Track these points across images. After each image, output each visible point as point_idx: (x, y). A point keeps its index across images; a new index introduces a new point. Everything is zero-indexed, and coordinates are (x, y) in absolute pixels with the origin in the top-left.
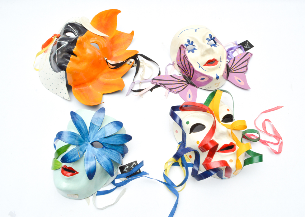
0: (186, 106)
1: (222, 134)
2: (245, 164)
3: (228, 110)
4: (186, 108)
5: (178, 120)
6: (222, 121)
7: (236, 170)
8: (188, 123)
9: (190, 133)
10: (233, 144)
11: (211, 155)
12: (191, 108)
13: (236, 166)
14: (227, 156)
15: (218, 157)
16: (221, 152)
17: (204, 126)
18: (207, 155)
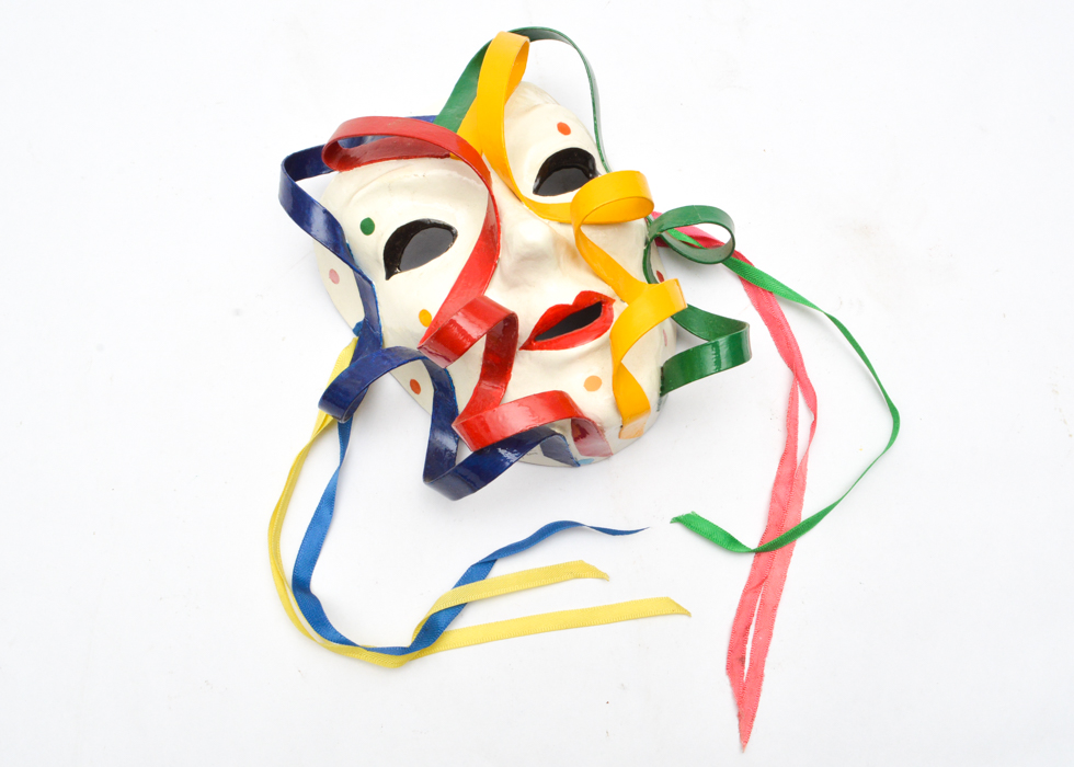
0: (357, 140)
1: (533, 259)
2: (665, 387)
3: (564, 129)
4: (355, 151)
5: (318, 220)
6: (537, 191)
7: (623, 422)
8: (368, 227)
9: (388, 277)
10: (598, 300)
11: (498, 366)
12: (377, 147)
13: (618, 408)
14: (571, 361)
15: (532, 374)
16: (541, 348)
17: (449, 228)
18: (479, 371)
